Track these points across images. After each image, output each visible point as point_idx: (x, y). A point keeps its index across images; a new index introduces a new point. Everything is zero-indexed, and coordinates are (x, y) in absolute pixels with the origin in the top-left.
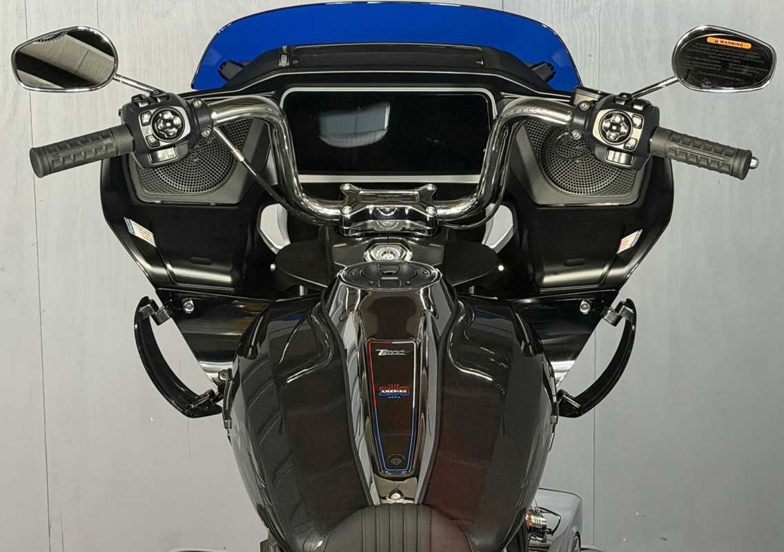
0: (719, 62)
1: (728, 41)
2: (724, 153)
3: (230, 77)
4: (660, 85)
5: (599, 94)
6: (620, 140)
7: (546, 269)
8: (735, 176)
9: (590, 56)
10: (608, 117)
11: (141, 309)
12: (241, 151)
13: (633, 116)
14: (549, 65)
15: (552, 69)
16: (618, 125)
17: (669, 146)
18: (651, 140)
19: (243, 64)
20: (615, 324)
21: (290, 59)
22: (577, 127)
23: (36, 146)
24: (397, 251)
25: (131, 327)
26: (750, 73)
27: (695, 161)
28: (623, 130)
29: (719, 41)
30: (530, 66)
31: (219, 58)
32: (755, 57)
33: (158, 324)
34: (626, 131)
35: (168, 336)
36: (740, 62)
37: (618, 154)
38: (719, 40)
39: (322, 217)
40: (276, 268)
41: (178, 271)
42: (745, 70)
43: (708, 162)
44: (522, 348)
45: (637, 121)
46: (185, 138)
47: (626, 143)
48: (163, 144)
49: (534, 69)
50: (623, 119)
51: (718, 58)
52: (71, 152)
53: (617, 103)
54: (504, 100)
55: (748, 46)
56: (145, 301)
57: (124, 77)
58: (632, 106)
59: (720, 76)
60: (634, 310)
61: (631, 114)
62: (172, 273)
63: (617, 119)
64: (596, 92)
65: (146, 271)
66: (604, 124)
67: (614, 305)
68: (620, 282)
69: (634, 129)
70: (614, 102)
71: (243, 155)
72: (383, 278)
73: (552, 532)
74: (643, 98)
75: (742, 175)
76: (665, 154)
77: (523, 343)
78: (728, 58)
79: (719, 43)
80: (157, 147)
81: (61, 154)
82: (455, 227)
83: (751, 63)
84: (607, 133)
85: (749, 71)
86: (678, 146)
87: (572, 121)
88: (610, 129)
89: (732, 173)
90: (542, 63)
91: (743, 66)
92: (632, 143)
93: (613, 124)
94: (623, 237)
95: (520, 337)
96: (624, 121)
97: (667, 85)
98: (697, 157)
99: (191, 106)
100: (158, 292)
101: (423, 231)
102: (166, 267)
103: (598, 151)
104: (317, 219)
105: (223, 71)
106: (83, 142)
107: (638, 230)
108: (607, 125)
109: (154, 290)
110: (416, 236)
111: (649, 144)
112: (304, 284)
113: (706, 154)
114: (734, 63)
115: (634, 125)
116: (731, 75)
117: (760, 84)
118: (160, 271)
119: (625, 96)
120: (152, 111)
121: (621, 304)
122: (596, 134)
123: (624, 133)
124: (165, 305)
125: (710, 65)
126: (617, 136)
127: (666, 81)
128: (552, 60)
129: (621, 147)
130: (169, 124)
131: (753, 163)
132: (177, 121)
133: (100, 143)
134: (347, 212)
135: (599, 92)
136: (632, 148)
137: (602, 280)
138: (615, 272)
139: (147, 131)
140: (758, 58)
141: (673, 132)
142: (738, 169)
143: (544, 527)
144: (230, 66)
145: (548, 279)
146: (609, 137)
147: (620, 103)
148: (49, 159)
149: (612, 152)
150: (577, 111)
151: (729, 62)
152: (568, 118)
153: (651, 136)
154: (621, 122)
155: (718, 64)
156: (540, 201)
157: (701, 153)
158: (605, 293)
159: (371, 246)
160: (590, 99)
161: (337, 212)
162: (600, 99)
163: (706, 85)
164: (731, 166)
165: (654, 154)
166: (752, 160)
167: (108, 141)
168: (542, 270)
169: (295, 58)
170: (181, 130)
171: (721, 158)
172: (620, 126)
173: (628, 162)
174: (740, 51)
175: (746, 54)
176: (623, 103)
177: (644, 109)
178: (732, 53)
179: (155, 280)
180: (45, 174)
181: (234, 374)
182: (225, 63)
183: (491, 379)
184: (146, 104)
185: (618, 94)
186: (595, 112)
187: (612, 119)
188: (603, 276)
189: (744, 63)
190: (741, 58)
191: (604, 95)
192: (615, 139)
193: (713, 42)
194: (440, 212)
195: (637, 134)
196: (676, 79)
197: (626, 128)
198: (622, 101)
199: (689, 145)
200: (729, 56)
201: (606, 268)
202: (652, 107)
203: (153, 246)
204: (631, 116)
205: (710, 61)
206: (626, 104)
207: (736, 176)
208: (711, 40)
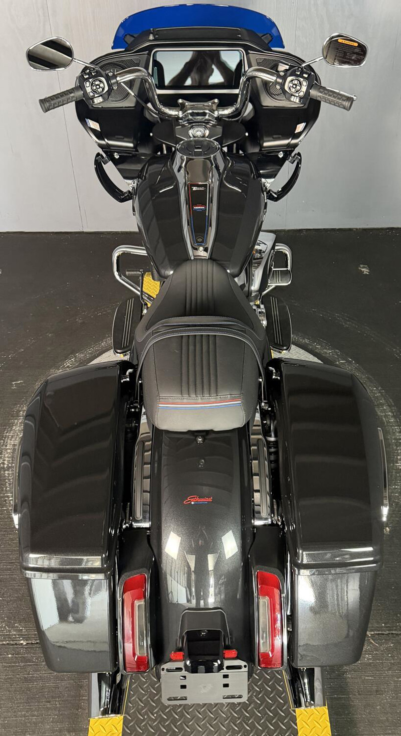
0: (343, 52)
1: (347, 41)
2: (342, 99)
3: (129, 43)
6: (297, 92)
7: (265, 139)
8: (346, 110)
10: (292, 81)
11: (97, 158)
12: (132, 90)
13: (303, 81)
14: (270, 35)
15: (272, 37)
16: (296, 85)
17: (318, 95)
19: (135, 36)
20: (293, 163)
21: (154, 36)
22: (278, 83)
23: (41, 99)
24: (202, 130)
25: (94, 166)
27: (329, 102)
30: (260, 35)
31: (123, 33)
32: (358, 50)
33: (105, 164)
34: (299, 88)
35: (110, 169)
36: (352, 53)
37: (295, 97)
38: (344, 41)
39: (170, 116)
40: (153, 135)
41: (111, 142)
42: (353, 57)
43: (334, 103)
44: (252, 176)
46: (107, 92)
47: (299, 93)
48: (96, 96)
49: (262, 38)
50: (298, 82)
51: (342, 50)
52: (56, 101)
54: (250, 55)
55: (356, 44)
56: (98, 154)
57: (78, 60)
60: (301, 158)
61: (302, 79)
62: (108, 143)
63: (296, 82)
65: (96, 142)
67: (293, 154)
68: (296, 145)
69: (303, 87)
70: (295, 72)
71: (133, 92)
72: (195, 150)
73: (264, 252)
75: (348, 109)
76: (316, 97)
77: (253, 175)
79: (344, 42)
80: (94, 97)
81: (52, 102)
82: (227, 119)
83: (357, 54)
84: (291, 88)
85: (355, 57)
86: (322, 95)
87: (276, 80)
89: (344, 108)
90: (267, 34)
91: (353, 55)
92: (302, 94)
93: (293, 84)
94: (298, 124)
95: (252, 172)
98: (330, 100)
99: (107, 75)
100: (103, 151)
101: (213, 121)
102: (105, 141)
104: (167, 116)
105: (126, 39)
106: (61, 96)
107: (304, 122)
108: (291, 85)
109: (101, 150)
110: (211, 123)
111: (309, 92)
112: (165, 143)
113: (334, 99)
114: (349, 53)
115: (303, 85)
116: (347, 59)
117: (359, 64)
118: (102, 142)
120: (90, 80)
121: (295, 155)
122: (286, 88)
124: (107, 155)
128: (271, 32)
129: (297, 95)
130: (98, 87)
132: (102, 85)
133: (69, 96)
134: (181, 114)
137: (288, 145)
138: (294, 141)
139: (89, 90)
140: (360, 51)
142: (347, 107)
143: (261, 250)
144: (128, 36)
145: (265, 144)
146: (292, 90)
148: (47, 105)
149: (293, 97)
150: (279, 76)
151: (347, 52)
152: (274, 78)
153: (311, 89)
156: (264, 104)
157: (332, 98)
158: (289, 150)
159: (192, 127)
161: (177, 113)
163: (336, 63)
164: (344, 105)
165: (311, 98)
166: (353, 102)
167: (72, 95)
168: (263, 139)
169: (157, 34)
170: (103, 89)
173: (300, 102)
174: (352, 47)
175: (355, 48)
176: (299, 73)
177: (308, 76)
179: (100, 146)
180: (47, 111)
181: (135, 188)
182: (126, 35)
183: (240, 191)
184: (87, 76)
187: (294, 82)
188: (289, 143)
189: (354, 53)
190: (352, 51)
192: (294, 91)
194: (221, 113)
195: (304, 89)
197: (299, 86)
198: (299, 71)
199: (327, 94)
200: (347, 49)
201: (290, 139)
203: (98, 131)
208: (340, 41)
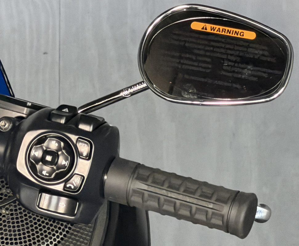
0: (209, 60)
1: (221, 28)
2: (215, 197)
4: (122, 94)
5: (28, 107)
6: (59, 177)
8: (232, 233)
9: (45, 53)
10: (40, 141)
13: (77, 140)
16: (55, 154)
17: (132, 187)
18: (106, 177)
26: (255, 76)
27: (171, 209)
28: (62, 161)
29: (209, 27)
32: (261, 52)
34: (67, 164)
36: (238, 59)
37: (55, 198)
42: (248, 72)
43: (191, 212)
45: (84, 148)
47: (66, 181)
50: (62, 144)
51: (208, 54)
53: (53, 120)
55: (250, 35)
58: (77, 126)
59: (210, 81)
61: (74, 138)
63: (53, 145)
64: (23, 104)
66: (33, 153)
69: (80, 160)
70: (49, 119)
74: (95, 113)
75: (243, 232)
76: (127, 198)
78: (221, 53)
79: (209, 30)
83: (256, 62)
84: (38, 167)
85: (253, 73)
86: (145, 187)
88: (43, 160)
89: (227, 228)
91: (243, 66)
92: (76, 181)
93: (46, 152)
96: (64, 148)
97: (132, 94)
98: (175, 203)
103: (25, 194)
108: (38, 153)
111: (102, 183)
113: (188, 199)
114: (230, 60)
115: (80, 155)
116: (226, 79)
117: (269, 94)
119: (66, 110)
122: (22, 167)
123: (64, 167)
125: (196, 64)
126: (54, 171)
127: (131, 87)
129: (60, 187)
131: (261, 213)
135: (30, 104)
136: (76, 189)
140: (266, 53)
141: (138, 166)
142: (236, 222)
146: (41, 172)
147: (58, 121)
149: (46, 197)
151: (223, 59)
153: (106, 171)
154: (60, 149)
155: (208, 63)
157: (180, 197)
160: (14, 115)
162: (29, 114)
163: (189, 93)
164: (226, 218)
165: (111, 199)
166: (259, 208)
171: (211, 206)
172: (58, 156)
173: (70, 210)
174: (241, 43)
175: (248, 47)
176: (63, 121)
177: (94, 129)
178: (228, 46)
185: (55, 106)
186: (20, 134)
187: (45, 144)
189: (246, 61)
190: (241, 54)
191: (35, 107)
192: (50, 175)
193: (200, 29)
195: (83, 168)
196: (144, 85)
197: (66, 159)
198: (61, 117)
199: (162, 185)
200: (223, 51)
202: (108, 127)
204: (75, 142)
205: (194, 58)
206: (67, 122)
207: (234, 232)
208: (196, 26)
